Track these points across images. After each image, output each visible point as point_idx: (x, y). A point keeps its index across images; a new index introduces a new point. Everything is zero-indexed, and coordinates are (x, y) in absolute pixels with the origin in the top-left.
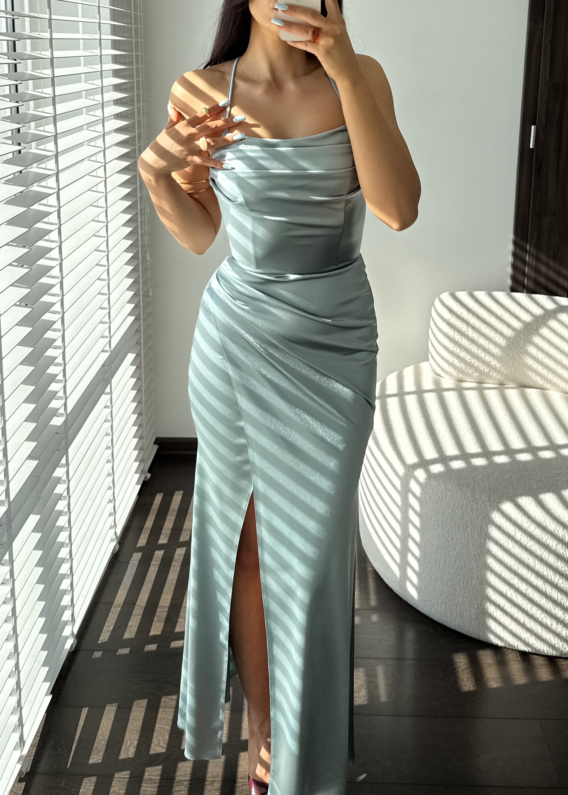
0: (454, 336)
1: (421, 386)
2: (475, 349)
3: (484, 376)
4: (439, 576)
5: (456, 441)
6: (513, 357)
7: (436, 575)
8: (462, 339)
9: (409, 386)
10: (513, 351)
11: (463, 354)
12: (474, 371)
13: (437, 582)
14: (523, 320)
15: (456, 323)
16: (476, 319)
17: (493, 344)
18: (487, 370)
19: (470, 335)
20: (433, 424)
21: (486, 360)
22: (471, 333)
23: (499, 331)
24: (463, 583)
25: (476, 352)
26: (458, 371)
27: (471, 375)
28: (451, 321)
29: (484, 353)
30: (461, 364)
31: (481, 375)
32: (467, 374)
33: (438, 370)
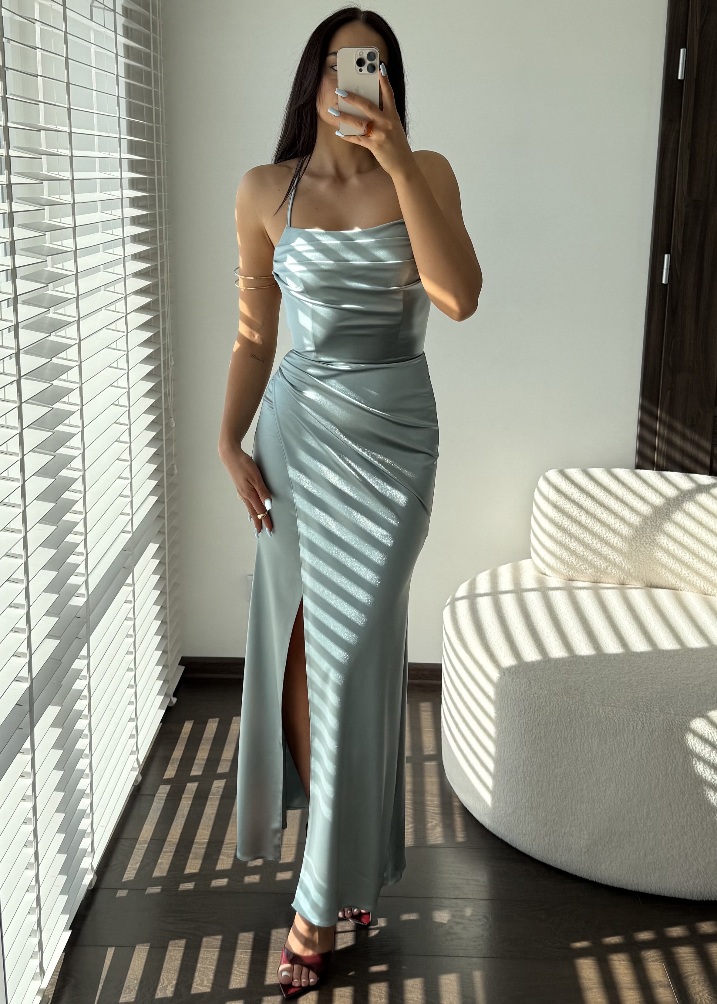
0: (562, 522)
1: (520, 584)
2: (588, 539)
3: (601, 573)
4: (541, 801)
5: (563, 642)
6: (637, 549)
7: (538, 800)
8: (572, 525)
9: (505, 583)
10: (637, 541)
11: (574, 545)
12: (587, 567)
13: (539, 809)
14: (651, 502)
15: (565, 507)
16: (590, 501)
17: (611, 532)
18: (604, 565)
19: (583, 521)
20: (535, 624)
21: (603, 552)
22: (584, 518)
23: (619, 516)
24: (571, 808)
25: (590, 542)
26: (567, 567)
27: (584, 572)
28: (558, 504)
29: (601, 544)
30: (572, 559)
31: (597, 572)
32: (579, 570)
33: (542, 567)
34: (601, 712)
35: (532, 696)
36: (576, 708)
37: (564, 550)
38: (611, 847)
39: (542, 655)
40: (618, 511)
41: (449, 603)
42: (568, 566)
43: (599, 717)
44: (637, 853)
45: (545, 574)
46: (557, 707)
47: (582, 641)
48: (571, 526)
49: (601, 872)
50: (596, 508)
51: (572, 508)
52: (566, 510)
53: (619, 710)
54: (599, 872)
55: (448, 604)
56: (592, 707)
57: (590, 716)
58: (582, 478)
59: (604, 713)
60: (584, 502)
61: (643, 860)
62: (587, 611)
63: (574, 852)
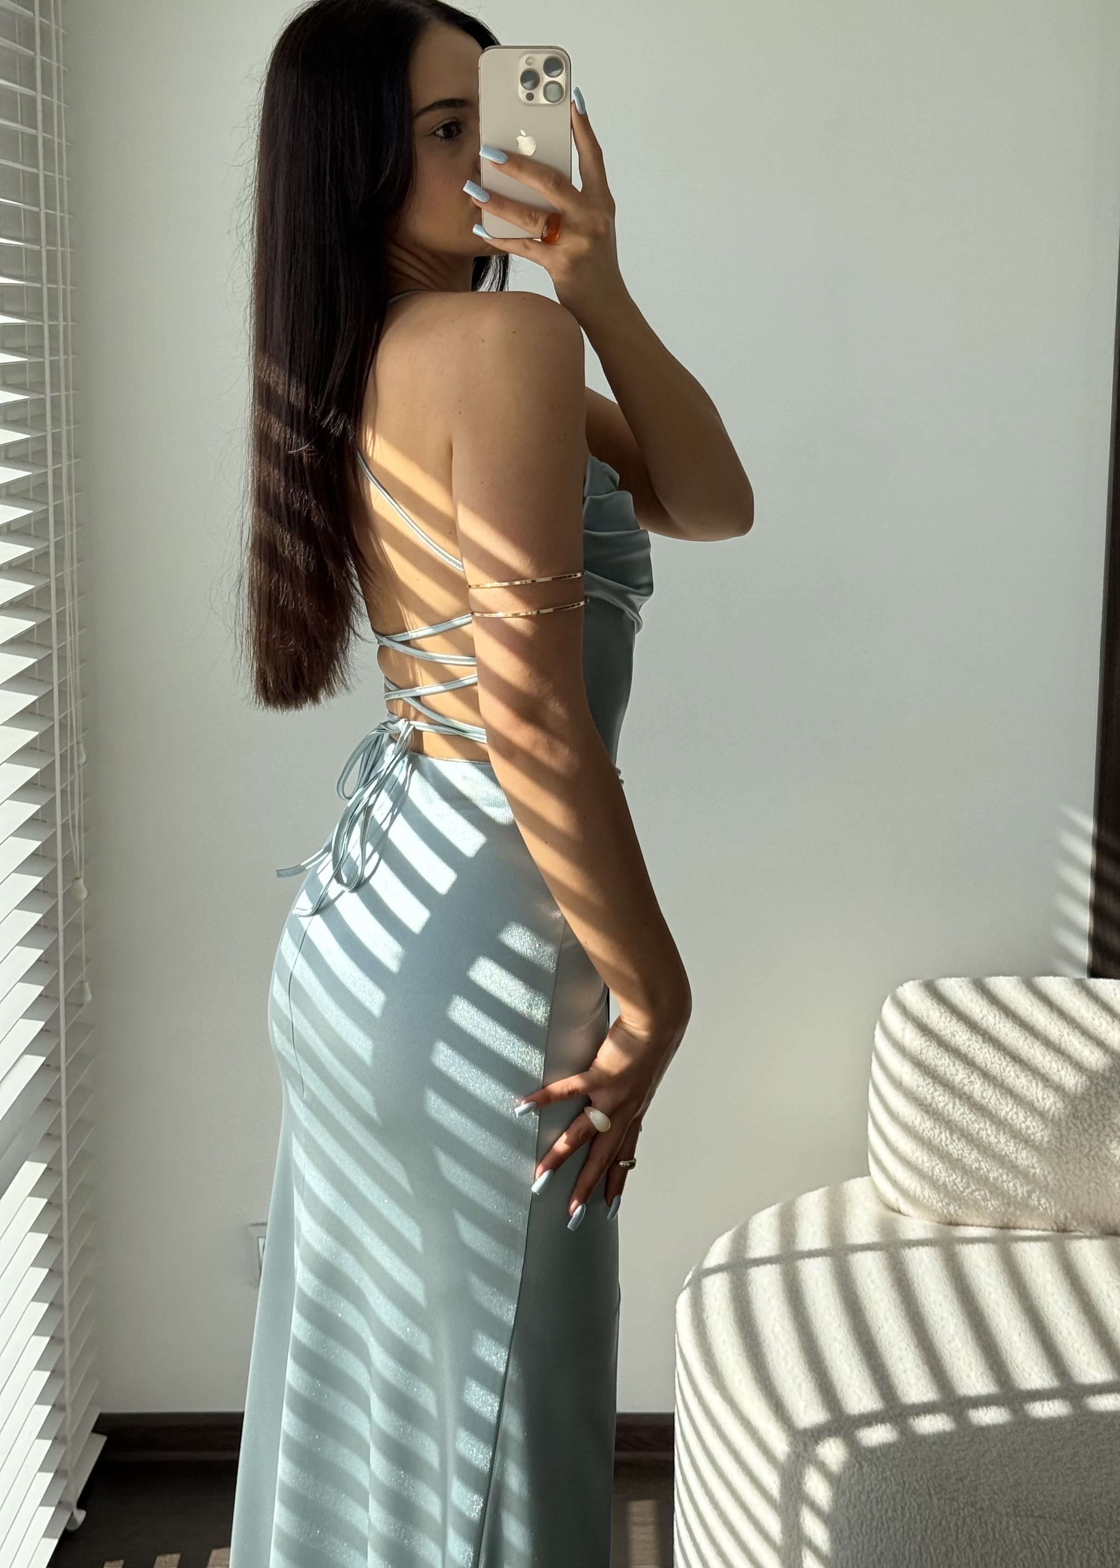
0: (933, 1098)
1: (843, 1235)
2: (989, 1132)
3: (1016, 1208)
6: (1093, 1153)
8: (954, 1104)
11: (957, 1148)
12: (988, 1195)
15: (939, 1063)
16: (991, 1049)
17: (1037, 1118)
18: (1022, 1191)
19: (977, 1095)
20: (874, 1330)
21: (1019, 1162)
22: (978, 1088)
25: (992, 1139)
26: (945, 1195)
27: (980, 1206)
28: (924, 1057)
29: (1015, 1144)
30: (955, 1176)
31: (1009, 1204)
32: (970, 1202)
33: (892, 1195)
34: (1011, 1529)
35: (863, 1498)
36: (960, 1523)
37: (936, 1158)
39: (887, 1402)
40: (1050, 1072)
41: (690, 1280)
42: (947, 1193)
43: (1008, 1542)
45: (899, 1212)
46: (918, 1522)
47: (973, 1366)
48: (951, 1105)
50: (1004, 1064)
51: (954, 1065)
52: (941, 1070)
53: (1050, 1525)
55: (688, 1285)
56: (993, 1520)
57: (988, 1540)
58: (974, 1000)
59: (1017, 1533)
60: (978, 1052)
62: (987, 1294)
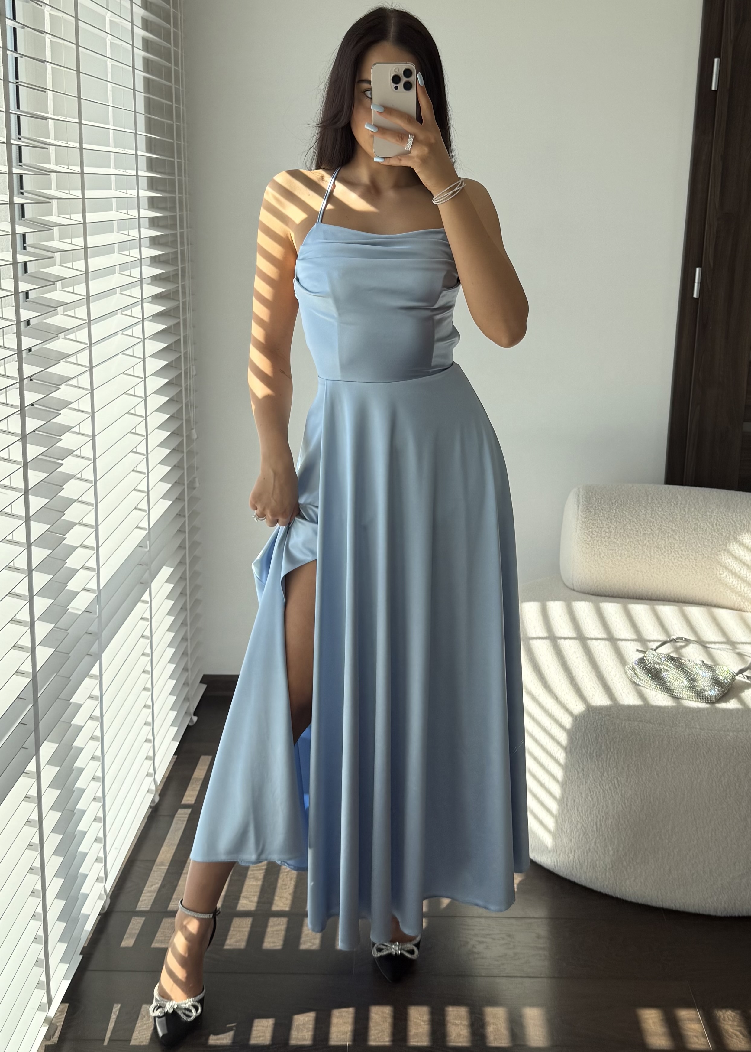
34: (627, 727)
36: (602, 724)
38: (635, 863)
43: (625, 732)
44: (662, 870)
45: (574, 590)
49: (625, 889)
54: (623, 888)
56: (618, 722)
57: (616, 731)
61: (667, 876)
62: (615, 625)
63: (599, 868)
